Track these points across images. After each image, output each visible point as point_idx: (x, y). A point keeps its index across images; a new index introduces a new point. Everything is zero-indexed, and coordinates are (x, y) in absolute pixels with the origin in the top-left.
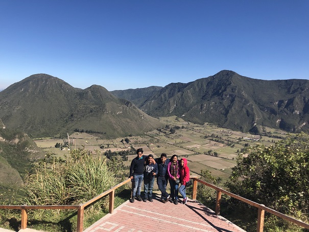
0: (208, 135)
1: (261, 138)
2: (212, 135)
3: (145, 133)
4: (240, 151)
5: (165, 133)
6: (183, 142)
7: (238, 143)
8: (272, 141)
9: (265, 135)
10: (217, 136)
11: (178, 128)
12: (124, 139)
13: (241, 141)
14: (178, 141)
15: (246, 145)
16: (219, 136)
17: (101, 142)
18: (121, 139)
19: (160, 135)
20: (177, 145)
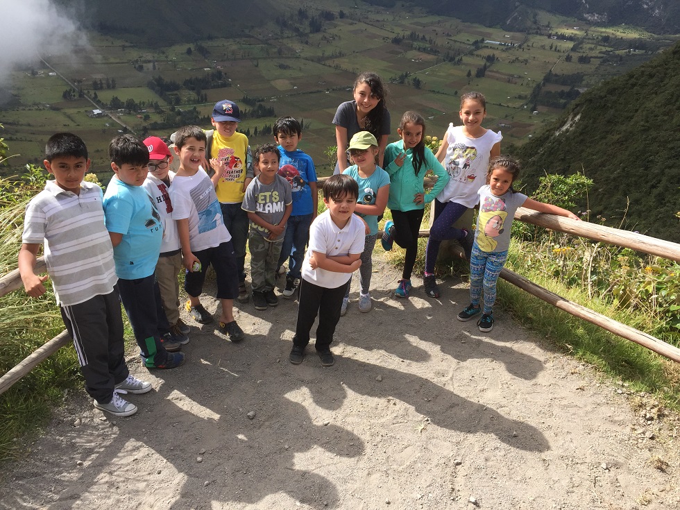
0: (401, 34)
1: (526, 40)
2: (413, 37)
3: (247, 31)
4: (474, 73)
5: (296, 30)
6: (341, 55)
7: (471, 53)
8: (551, 48)
9: (537, 33)
10: (424, 38)
11: (328, 16)
12: (192, 46)
13: (478, 48)
14: (329, 51)
15: (491, 59)
16: (427, 37)
17: (134, 54)
19: (286, 35)
20: (328, 62)
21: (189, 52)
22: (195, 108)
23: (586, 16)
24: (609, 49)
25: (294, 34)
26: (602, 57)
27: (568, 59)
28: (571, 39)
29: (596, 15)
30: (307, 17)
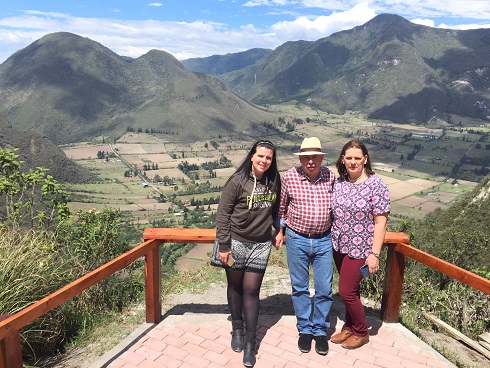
0: (350, 132)
1: (444, 134)
2: (359, 133)
4: (406, 156)
7: (402, 144)
8: (464, 139)
9: (451, 129)
10: (366, 134)
11: (299, 121)
12: (208, 142)
13: (407, 140)
15: (418, 147)
16: (369, 134)
18: (204, 143)
21: (206, 146)
22: (208, 181)
27: (478, 147)
28: (478, 133)
30: (284, 122)
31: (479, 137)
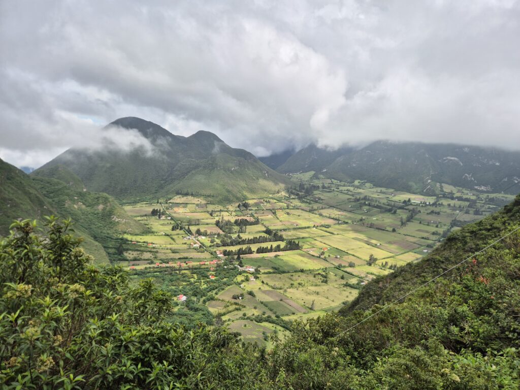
0: (359, 197)
2: (365, 198)
3: (271, 195)
4: (404, 219)
5: (297, 195)
6: (324, 208)
7: (402, 208)
9: (444, 197)
11: (316, 188)
13: (406, 205)
15: (414, 211)
16: (374, 199)
17: (211, 208)
18: (237, 204)
19: (291, 197)
20: (315, 212)
21: (239, 206)
22: (239, 236)
23: (476, 187)
24: (494, 206)
25: (297, 197)
26: (490, 211)
27: (467, 212)
28: (467, 200)
29: (483, 187)
30: (304, 189)
31: (467, 203)
